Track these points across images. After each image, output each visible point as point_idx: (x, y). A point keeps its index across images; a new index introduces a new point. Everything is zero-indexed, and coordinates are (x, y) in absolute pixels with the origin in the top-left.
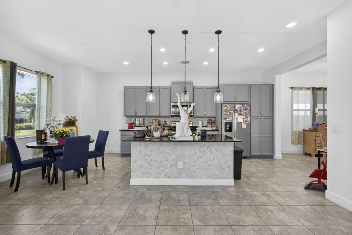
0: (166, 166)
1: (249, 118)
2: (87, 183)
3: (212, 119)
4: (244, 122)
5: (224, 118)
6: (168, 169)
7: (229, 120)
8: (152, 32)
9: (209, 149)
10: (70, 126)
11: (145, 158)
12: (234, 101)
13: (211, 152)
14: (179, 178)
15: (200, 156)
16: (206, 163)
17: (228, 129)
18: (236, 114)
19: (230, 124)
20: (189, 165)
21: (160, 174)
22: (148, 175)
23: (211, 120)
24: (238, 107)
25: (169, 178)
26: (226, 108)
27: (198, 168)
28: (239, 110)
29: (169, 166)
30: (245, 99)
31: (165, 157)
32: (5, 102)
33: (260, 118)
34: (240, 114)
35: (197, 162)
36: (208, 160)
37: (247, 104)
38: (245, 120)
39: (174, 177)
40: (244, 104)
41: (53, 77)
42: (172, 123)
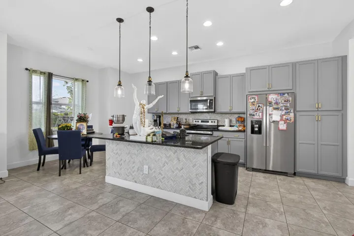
0: (133, 168)
1: (292, 115)
2: (80, 173)
3: (241, 115)
4: (282, 120)
5: (250, 115)
6: (135, 173)
7: (256, 117)
8: (120, 20)
9: (176, 154)
10: (81, 122)
11: (117, 156)
12: (267, 89)
13: (178, 159)
14: (145, 184)
15: (165, 162)
16: (173, 172)
17: (256, 129)
18: (270, 109)
19: (260, 123)
20: (155, 172)
21: (128, 176)
22: (118, 175)
23: (241, 117)
24: (272, 97)
25: (136, 182)
26: (253, 100)
27: (164, 177)
28: (274, 102)
29: (136, 169)
30: (286, 85)
31: (132, 158)
32: (45, 103)
33: (316, 113)
34: (275, 109)
35: (163, 169)
36: (175, 168)
37: (288, 93)
38: (284, 117)
39: (140, 183)
40: (284, 94)
41: (88, 81)
42: (195, 120)
